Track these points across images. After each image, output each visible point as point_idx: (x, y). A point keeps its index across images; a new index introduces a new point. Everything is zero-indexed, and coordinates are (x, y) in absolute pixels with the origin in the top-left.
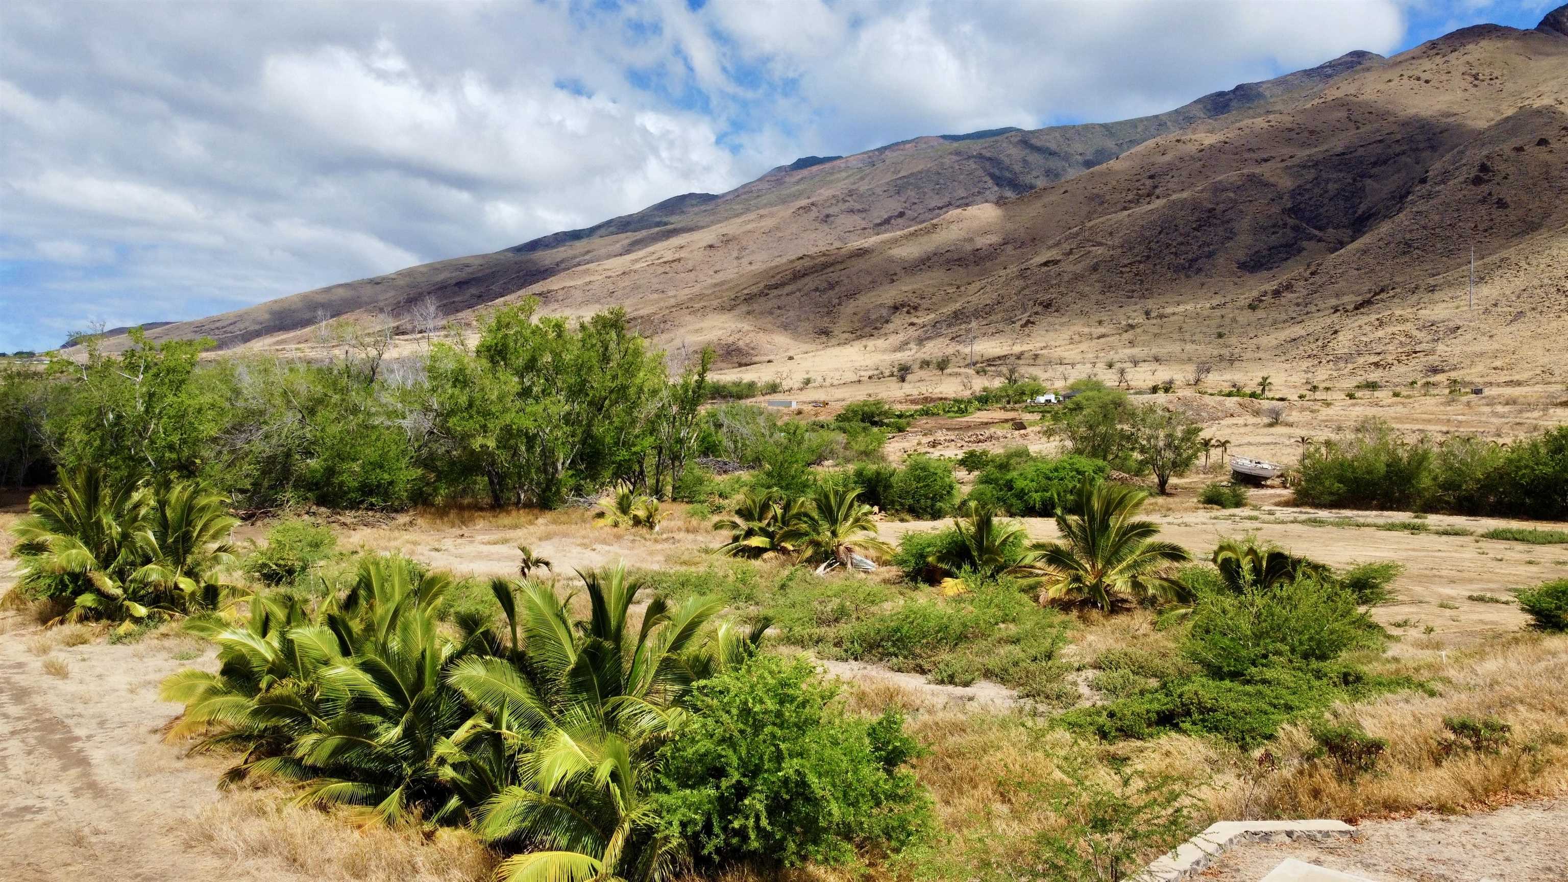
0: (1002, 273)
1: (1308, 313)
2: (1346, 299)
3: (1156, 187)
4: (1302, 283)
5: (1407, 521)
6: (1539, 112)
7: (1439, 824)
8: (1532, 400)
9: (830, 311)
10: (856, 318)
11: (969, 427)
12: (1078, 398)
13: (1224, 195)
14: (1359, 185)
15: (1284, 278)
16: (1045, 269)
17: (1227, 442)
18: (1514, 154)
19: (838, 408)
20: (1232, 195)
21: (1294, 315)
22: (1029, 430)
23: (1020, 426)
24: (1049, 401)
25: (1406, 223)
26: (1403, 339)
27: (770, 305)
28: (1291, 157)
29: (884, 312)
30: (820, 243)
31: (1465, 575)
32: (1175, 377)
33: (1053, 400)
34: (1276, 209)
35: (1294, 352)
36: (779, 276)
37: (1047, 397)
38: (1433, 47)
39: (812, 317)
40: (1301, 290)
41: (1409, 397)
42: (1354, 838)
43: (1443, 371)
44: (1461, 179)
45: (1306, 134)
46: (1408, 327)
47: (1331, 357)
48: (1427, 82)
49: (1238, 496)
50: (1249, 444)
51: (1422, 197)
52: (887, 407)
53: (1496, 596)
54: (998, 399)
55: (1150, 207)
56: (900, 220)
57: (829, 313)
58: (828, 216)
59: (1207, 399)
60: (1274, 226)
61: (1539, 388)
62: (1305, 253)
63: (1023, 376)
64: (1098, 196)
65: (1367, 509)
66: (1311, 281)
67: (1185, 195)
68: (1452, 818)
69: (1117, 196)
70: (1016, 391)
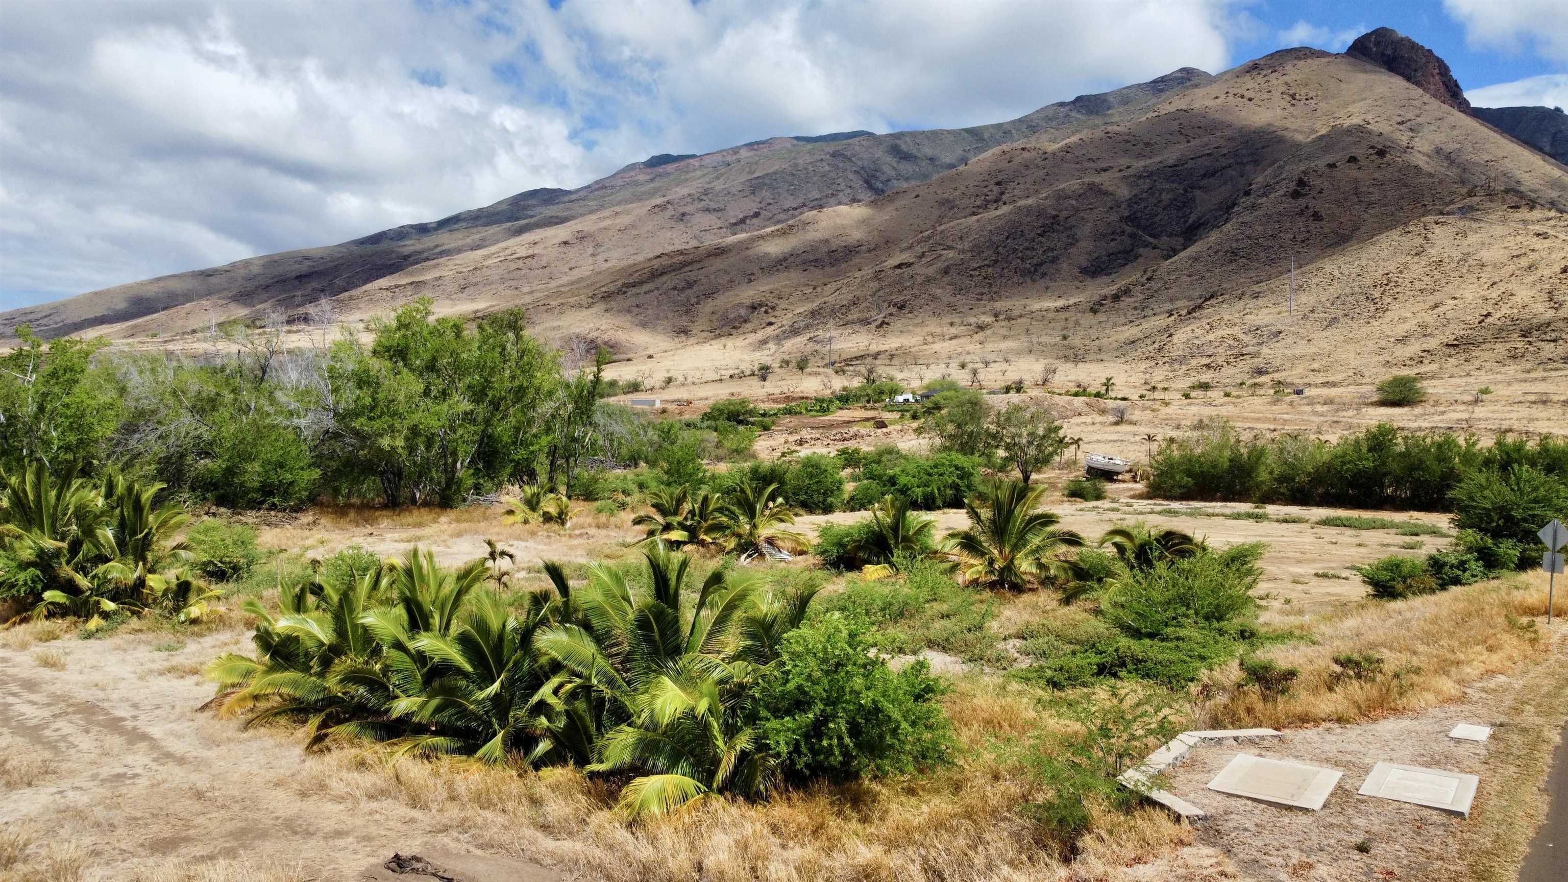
0: (858, 274)
1: (1145, 317)
2: (1179, 304)
3: (1002, 193)
4: (1139, 288)
5: (1251, 511)
6: (1349, 131)
7: (1339, 730)
8: (1347, 400)
9: (688, 310)
10: (714, 318)
11: (831, 426)
12: (937, 397)
13: (1066, 203)
14: (1190, 195)
15: (1122, 283)
16: (898, 271)
17: (1080, 439)
18: (1327, 170)
19: (704, 406)
20: (1074, 202)
21: (1132, 318)
22: (890, 428)
23: (881, 425)
24: (907, 400)
25: (1233, 233)
26: (1232, 342)
27: (628, 303)
28: (1128, 167)
29: (743, 312)
30: (676, 242)
31: (1307, 556)
32: (1024, 377)
33: (911, 400)
34: (1114, 217)
35: (1133, 354)
36: (637, 275)
37: (905, 396)
38: (1254, 68)
39: (670, 315)
40: (1139, 294)
41: (1238, 397)
42: (1281, 739)
43: (1267, 373)
44: (1281, 192)
45: (1141, 146)
46: (1236, 330)
47: (1167, 359)
48: (1250, 100)
49: (1098, 489)
50: (1099, 441)
51: (1246, 208)
52: (752, 406)
53: (1337, 573)
54: (857, 398)
55: (998, 213)
56: (755, 221)
57: (687, 312)
58: (683, 214)
59: (1057, 398)
60: (1113, 233)
61: (1352, 389)
62: (1141, 260)
63: (880, 376)
64: (948, 201)
65: (1211, 501)
66: (1147, 286)
67: (1030, 201)
68: (1348, 726)
69: (966, 201)
70: (874, 390)
